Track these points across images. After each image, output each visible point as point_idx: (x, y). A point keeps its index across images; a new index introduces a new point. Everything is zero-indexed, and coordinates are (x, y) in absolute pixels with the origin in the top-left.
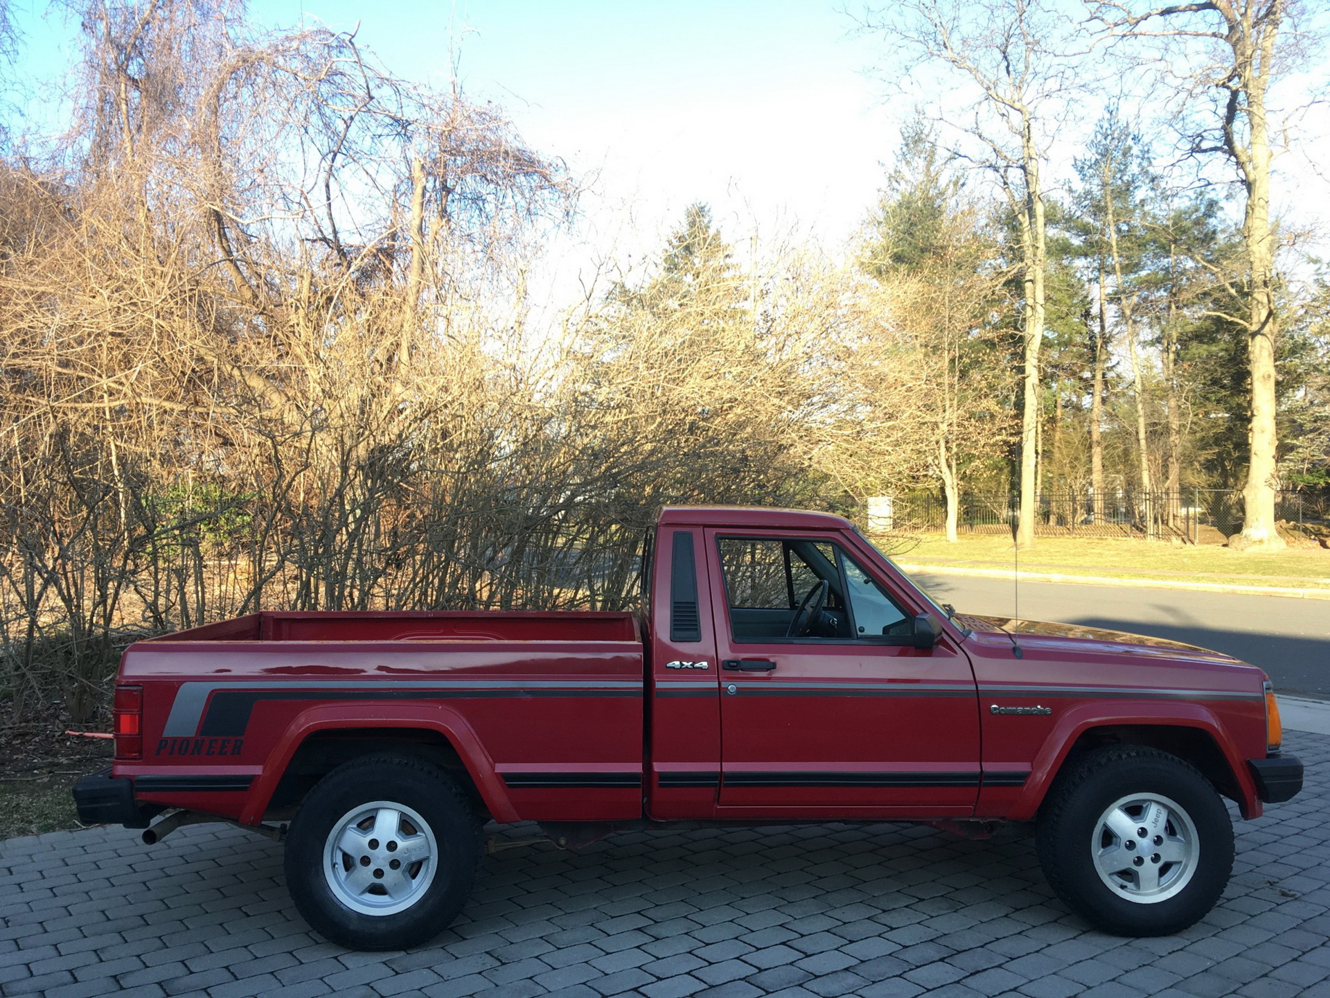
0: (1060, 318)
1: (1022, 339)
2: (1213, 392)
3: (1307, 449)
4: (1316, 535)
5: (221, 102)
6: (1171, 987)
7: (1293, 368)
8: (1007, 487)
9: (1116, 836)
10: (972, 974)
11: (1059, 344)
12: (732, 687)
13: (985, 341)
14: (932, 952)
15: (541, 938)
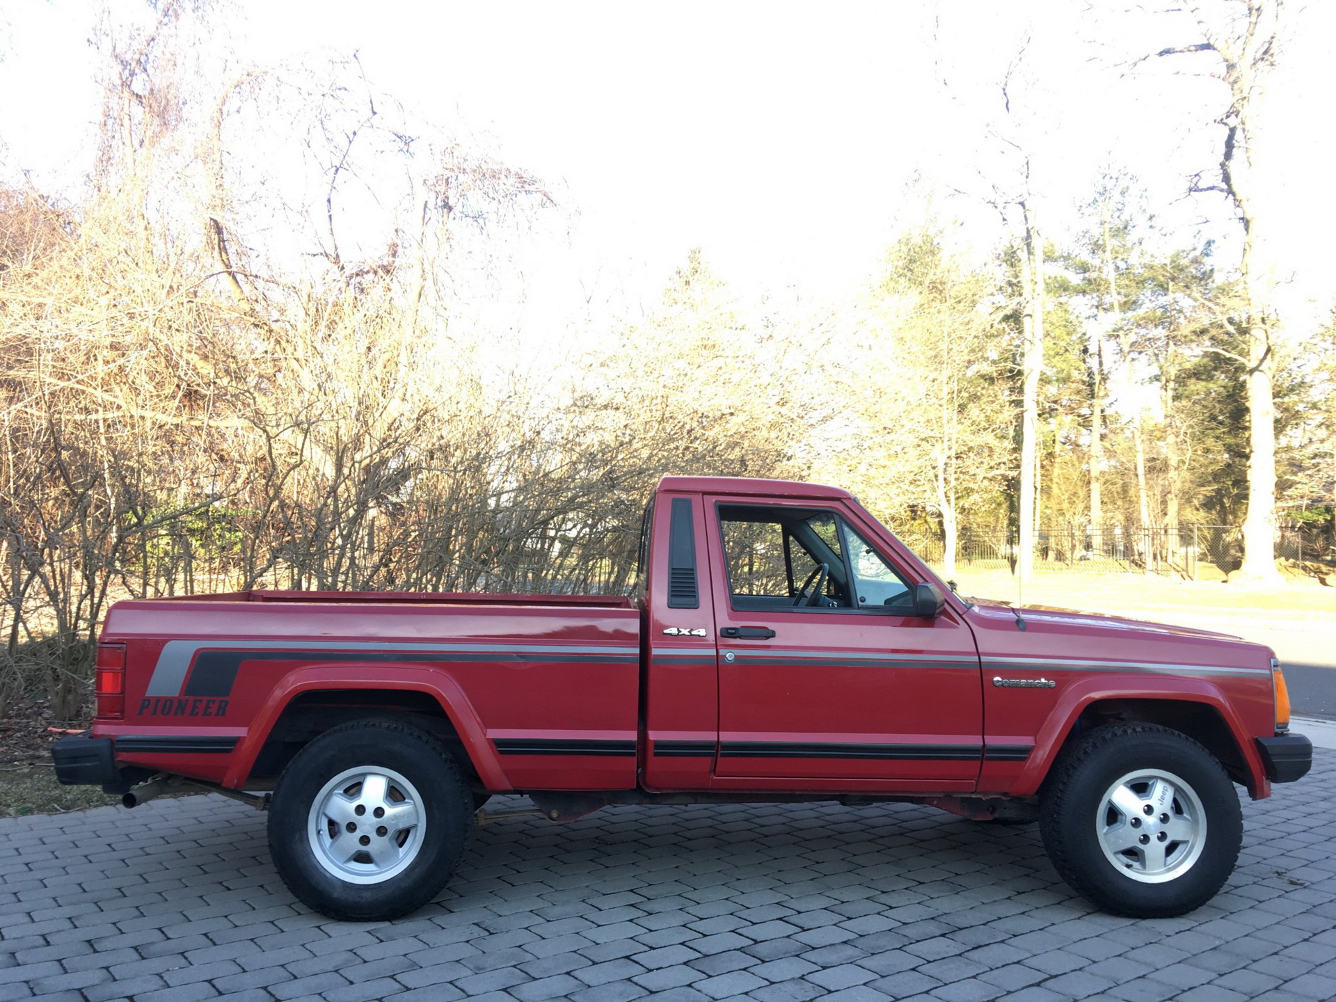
0: (1057, 354)
1: (1020, 373)
2: (1212, 429)
3: (1307, 486)
4: (1316, 573)
5: (224, 116)
6: (1179, 962)
7: (1291, 404)
8: (1006, 522)
9: (1122, 814)
10: (973, 949)
11: (1057, 380)
12: (730, 655)
13: (983, 377)
14: (932, 928)
15: (531, 911)
